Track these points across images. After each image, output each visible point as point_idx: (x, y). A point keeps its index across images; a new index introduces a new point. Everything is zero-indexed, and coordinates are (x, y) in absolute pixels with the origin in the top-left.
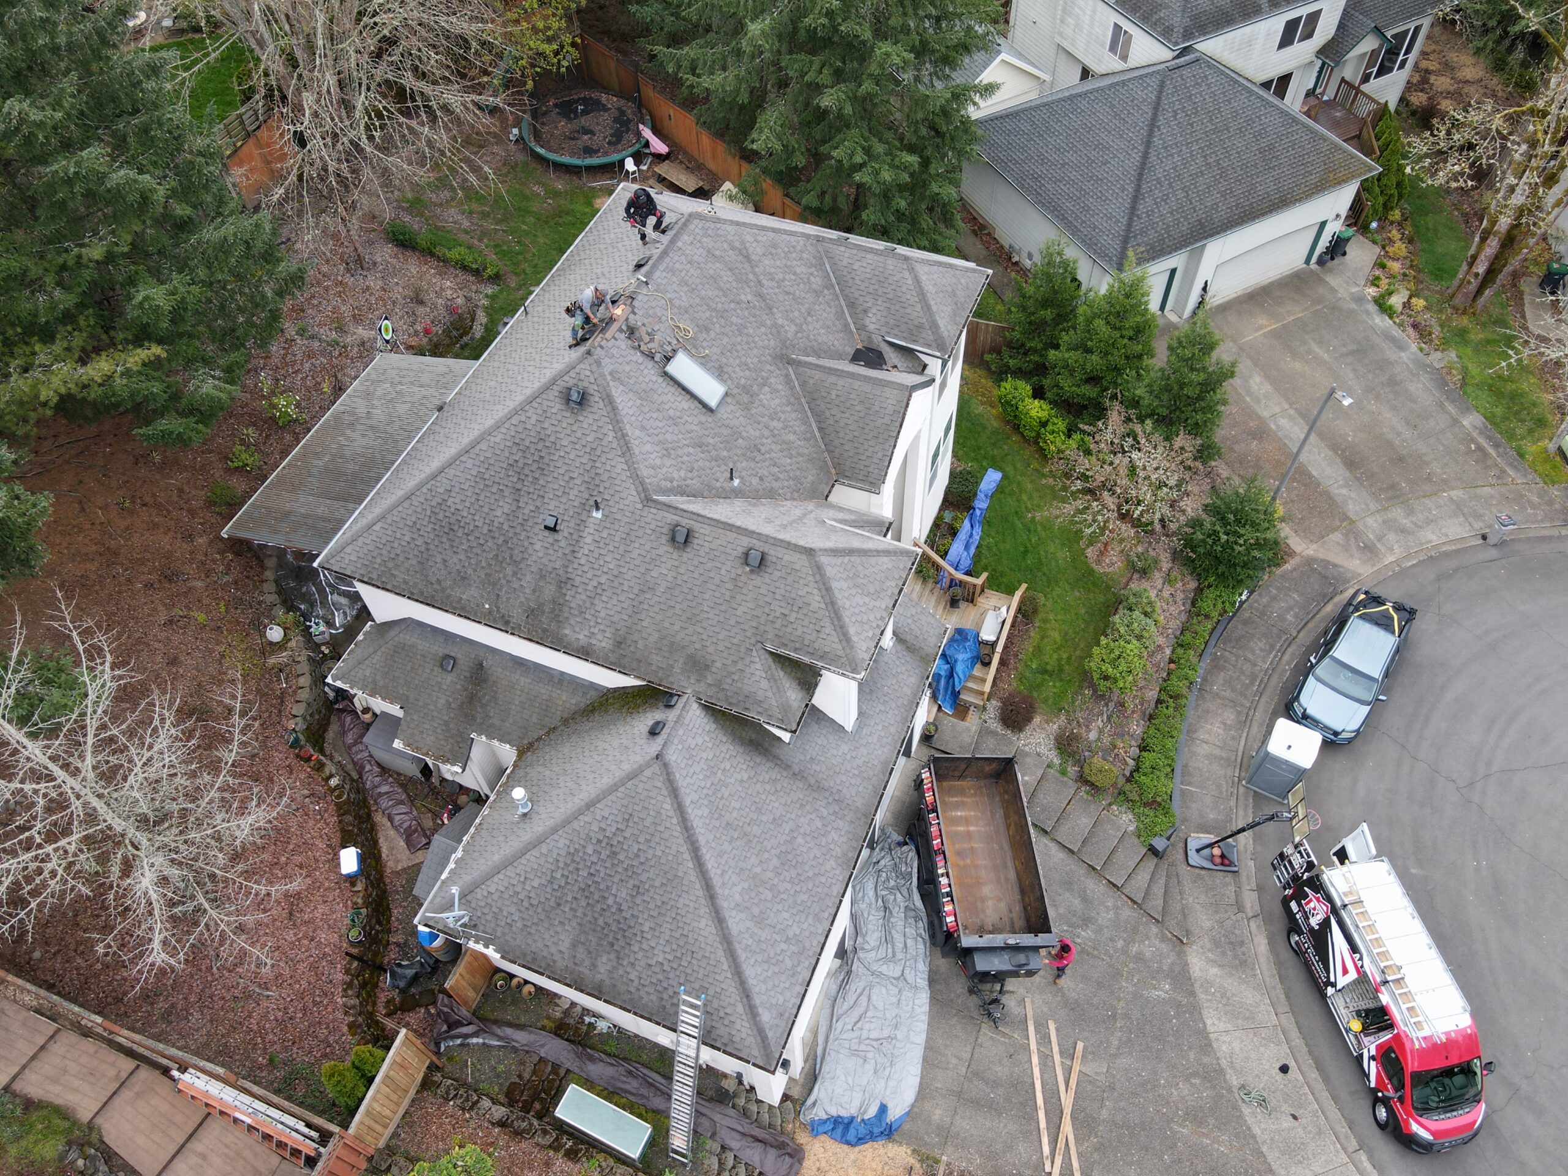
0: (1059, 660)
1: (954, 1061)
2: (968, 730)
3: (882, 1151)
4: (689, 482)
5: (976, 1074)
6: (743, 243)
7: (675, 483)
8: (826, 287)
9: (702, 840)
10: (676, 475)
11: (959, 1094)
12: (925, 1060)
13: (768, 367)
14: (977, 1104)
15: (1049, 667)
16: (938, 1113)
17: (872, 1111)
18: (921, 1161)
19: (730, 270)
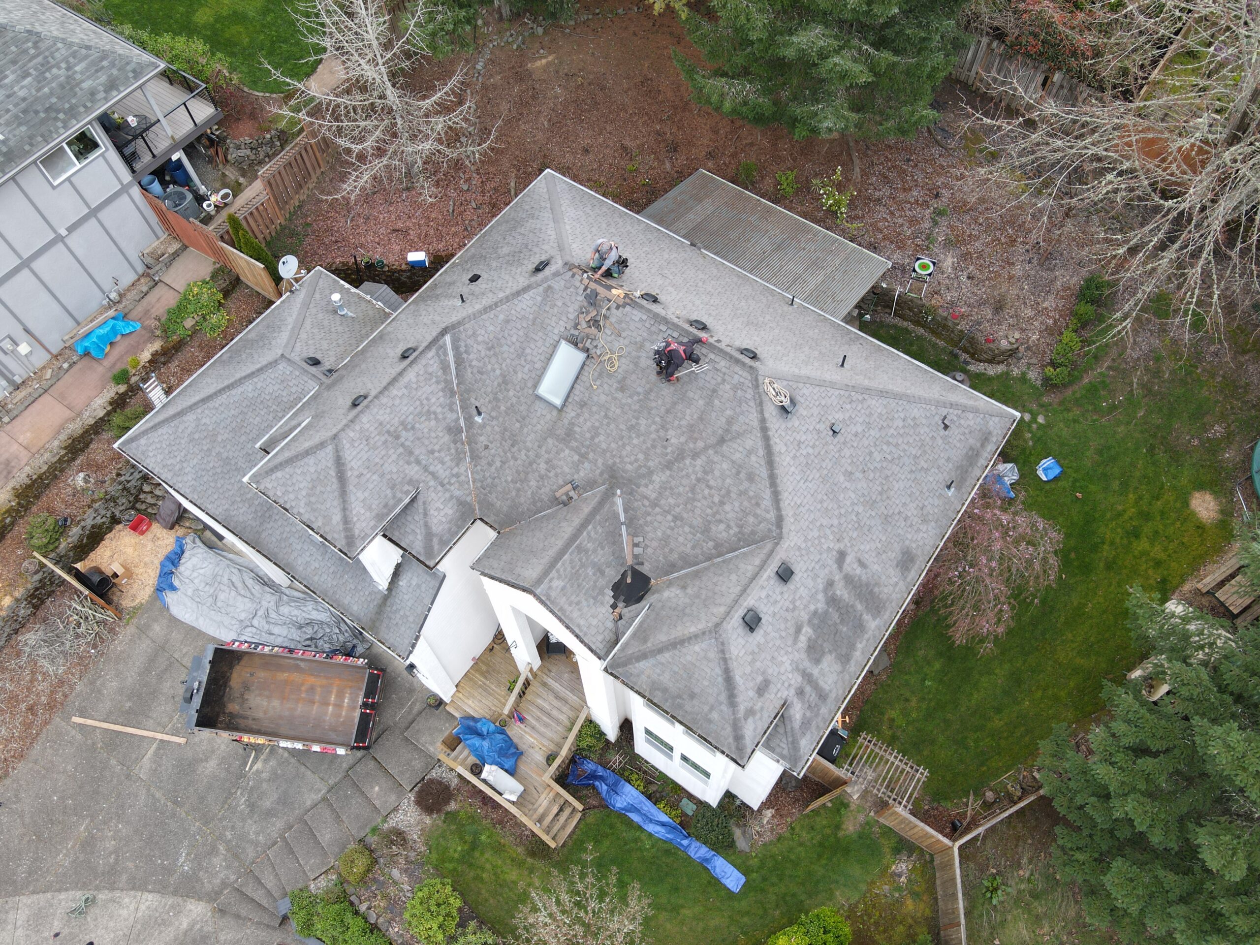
0: (483, 869)
1: (184, 651)
2: (433, 743)
3: (151, 583)
4: (469, 370)
5: (171, 665)
6: (739, 435)
7: (465, 356)
8: (717, 546)
9: (233, 392)
10: (471, 357)
11: (163, 648)
12: (193, 628)
13: (600, 462)
14: (152, 660)
15: (477, 854)
16: (157, 629)
17: (176, 583)
18: (134, 608)
19: (701, 419)
